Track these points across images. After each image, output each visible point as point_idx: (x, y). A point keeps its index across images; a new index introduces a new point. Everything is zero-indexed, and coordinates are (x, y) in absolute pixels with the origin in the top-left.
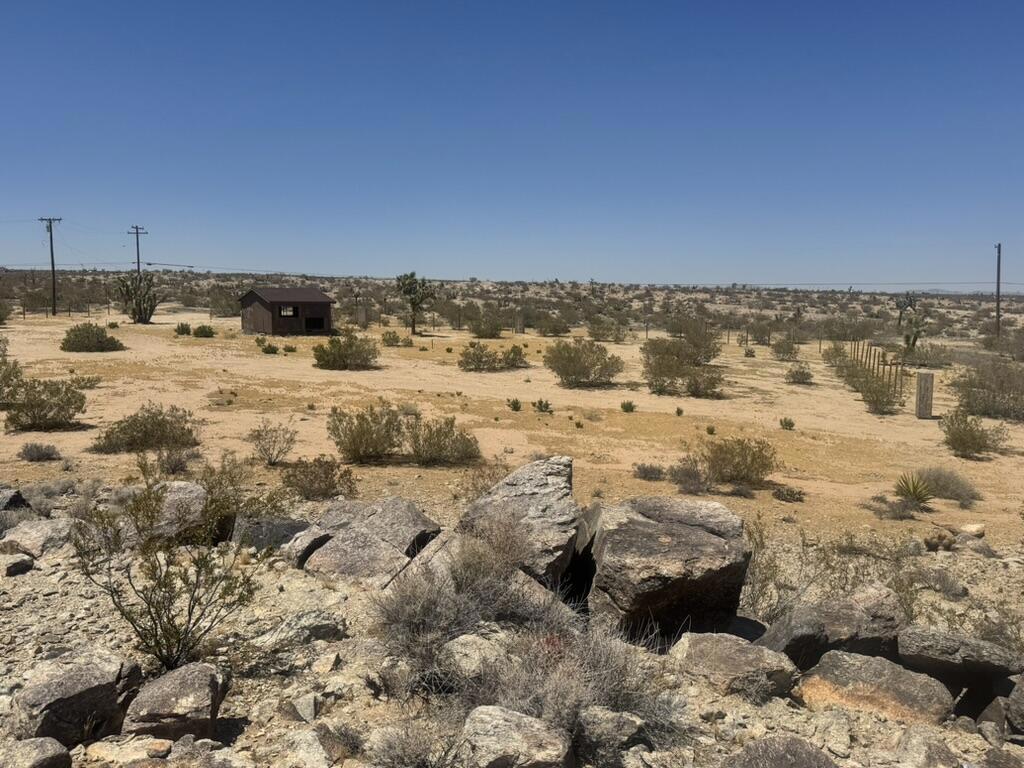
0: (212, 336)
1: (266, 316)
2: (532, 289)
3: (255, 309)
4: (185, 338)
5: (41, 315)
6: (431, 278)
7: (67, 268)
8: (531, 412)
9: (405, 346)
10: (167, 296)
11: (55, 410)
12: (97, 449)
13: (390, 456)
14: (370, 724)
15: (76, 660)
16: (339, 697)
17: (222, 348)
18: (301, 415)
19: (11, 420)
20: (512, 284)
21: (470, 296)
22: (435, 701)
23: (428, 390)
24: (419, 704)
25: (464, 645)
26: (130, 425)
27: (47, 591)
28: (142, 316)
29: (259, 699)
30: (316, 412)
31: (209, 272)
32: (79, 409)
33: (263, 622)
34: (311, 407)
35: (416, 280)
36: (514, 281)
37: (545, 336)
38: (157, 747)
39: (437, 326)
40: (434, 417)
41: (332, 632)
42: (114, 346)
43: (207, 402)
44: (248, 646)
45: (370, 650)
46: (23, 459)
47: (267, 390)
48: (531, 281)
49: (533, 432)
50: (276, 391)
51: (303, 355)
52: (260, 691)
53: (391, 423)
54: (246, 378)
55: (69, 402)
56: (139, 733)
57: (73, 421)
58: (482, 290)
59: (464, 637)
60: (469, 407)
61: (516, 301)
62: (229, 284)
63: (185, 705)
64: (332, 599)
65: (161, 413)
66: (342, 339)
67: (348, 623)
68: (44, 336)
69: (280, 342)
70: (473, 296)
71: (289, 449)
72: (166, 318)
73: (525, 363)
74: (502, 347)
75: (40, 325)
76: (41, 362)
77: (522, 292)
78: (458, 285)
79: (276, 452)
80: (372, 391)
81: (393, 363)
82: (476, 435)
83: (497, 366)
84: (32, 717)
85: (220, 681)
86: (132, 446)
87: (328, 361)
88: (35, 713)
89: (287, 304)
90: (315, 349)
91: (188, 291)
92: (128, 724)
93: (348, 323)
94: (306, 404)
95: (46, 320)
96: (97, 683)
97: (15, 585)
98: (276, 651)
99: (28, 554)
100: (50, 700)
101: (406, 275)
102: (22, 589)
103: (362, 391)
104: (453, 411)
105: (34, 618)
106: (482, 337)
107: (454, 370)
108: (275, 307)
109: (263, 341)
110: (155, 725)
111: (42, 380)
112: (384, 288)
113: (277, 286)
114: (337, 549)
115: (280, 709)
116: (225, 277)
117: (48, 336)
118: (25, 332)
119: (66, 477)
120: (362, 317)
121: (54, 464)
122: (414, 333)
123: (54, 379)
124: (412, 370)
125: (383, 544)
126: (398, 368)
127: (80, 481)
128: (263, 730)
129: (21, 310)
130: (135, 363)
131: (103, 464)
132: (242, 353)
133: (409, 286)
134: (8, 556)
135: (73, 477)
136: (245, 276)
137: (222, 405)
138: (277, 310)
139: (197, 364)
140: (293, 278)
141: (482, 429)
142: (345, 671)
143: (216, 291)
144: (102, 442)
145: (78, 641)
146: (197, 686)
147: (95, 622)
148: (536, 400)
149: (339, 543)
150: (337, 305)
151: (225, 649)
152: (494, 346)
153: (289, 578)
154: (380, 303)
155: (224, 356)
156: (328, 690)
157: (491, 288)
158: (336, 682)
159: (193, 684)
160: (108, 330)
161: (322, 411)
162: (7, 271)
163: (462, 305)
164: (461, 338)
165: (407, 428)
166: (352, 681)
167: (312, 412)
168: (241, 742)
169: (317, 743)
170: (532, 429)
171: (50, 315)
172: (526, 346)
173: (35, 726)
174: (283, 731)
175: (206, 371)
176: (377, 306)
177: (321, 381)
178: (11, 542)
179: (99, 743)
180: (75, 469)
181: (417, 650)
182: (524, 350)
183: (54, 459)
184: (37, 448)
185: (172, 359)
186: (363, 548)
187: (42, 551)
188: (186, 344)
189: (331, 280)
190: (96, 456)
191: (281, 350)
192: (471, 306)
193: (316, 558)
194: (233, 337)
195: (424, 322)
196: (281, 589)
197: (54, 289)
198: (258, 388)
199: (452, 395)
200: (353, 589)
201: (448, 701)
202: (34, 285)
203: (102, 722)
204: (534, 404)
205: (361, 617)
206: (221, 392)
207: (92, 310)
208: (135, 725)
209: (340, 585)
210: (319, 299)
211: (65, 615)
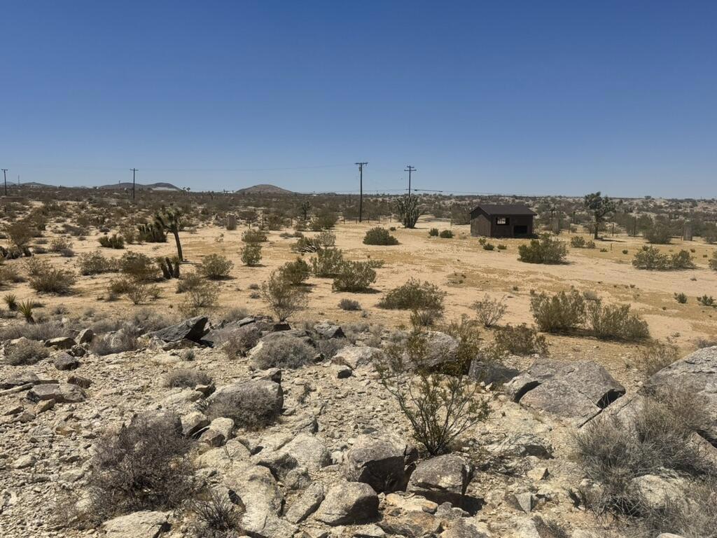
0: (451, 237)
1: (488, 224)
2: (700, 205)
3: (481, 219)
4: (435, 238)
5: (354, 222)
6: (612, 197)
7: (368, 193)
8: (696, 304)
9: (589, 248)
10: (425, 210)
11: (359, 279)
12: (381, 306)
13: (575, 329)
14: (572, 524)
15: (380, 437)
16: (548, 500)
17: (457, 245)
18: (509, 294)
19: (336, 284)
20: (682, 201)
21: (644, 210)
22: (623, 520)
23: (606, 281)
24: (610, 519)
25: (649, 482)
26: (401, 292)
27: (359, 390)
28: (410, 224)
29: (491, 488)
30: (519, 292)
31: (451, 195)
32: (372, 280)
33: (492, 435)
34: (516, 289)
35: (600, 199)
36: (684, 198)
37: (711, 244)
38: (429, 506)
39: (615, 233)
40: (612, 304)
41: (543, 452)
42: (392, 242)
43: (447, 280)
44: (483, 449)
45: (571, 471)
46: (341, 308)
47: (485, 275)
48: (699, 198)
49: (698, 322)
50: (492, 276)
51: (512, 252)
52: (492, 482)
53: (577, 305)
54: (472, 266)
55: (367, 275)
56: (417, 493)
57: (368, 287)
58: (655, 205)
59: (648, 476)
60: (641, 297)
61: (686, 215)
62: (463, 202)
63: (446, 481)
64: (540, 429)
65: (418, 286)
66: (541, 242)
67: (553, 447)
68: (354, 235)
69: (496, 242)
70: (647, 211)
71: (500, 316)
72: (423, 225)
73: (692, 265)
74: (671, 251)
75: (353, 227)
76: (352, 250)
77: (691, 207)
78: (635, 202)
79: (490, 318)
80: (561, 280)
81: (579, 260)
82: (647, 319)
83: (667, 266)
84: (357, 468)
85: (468, 470)
86: (402, 305)
87: (528, 256)
88: (359, 466)
89: (502, 216)
90: (520, 248)
91: (438, 207)
92: (410, 486)
93: (545, 229)
94: (512, 287)
95: (355, 225)
96: (393, 455)
97: (342, 384)
98: (502, 458)
99: (349, 366)
100: (367, 460)
101: (592, 194)
102: (346, 387)
103: (554, 280)
104: (626, 299)
105: (353, 406)
106: (654, 243)
107: (629, 268)
108: (493, 218)
109: (484, 241)
110: (427, 490)
111: (353, 261)
112: (573, 205)
113: (495, 204)
114: (543, 393)
115: (506, 498)
116: (462, 198)
117: (356, 235)
118: (344, 232)
119: (364, 321)
120: (556, 226)
121: (357, 313)
122: (596, 238)
123: (360, 261)
124: (593, 266)
125: (579, 395)
126: (582, 264)
127: (371, 325)
128: (495, 510)
129: (343, 218)
130: (405, 253)
131: (384, 315)
132: (470, 249)
133: (594, 203)
134: (338, 366)
135: (368, 322)
136: (475, 197)
137: (456, 283)
138: (495, 220)
139: (441, 256)
140: (507, 198)
141: (651, 316)
142: (552, 482)
143: (456, 207)
144: (385, 301)
145: (378, 425)
146: (453, 470)
147: (386, 415)
148: (701, 295)
149: (545, 389)
150: (537, 217)
151: (467, 448)
152: (664, 250)
153: (509, 408)
154: (570, 215)
155: (458, 250)
156: (540, 493)
157: (663, 204)
158: (545, 488)
159: (451, 468)
160: (390, 232)
161: (525, 292)
162: (336, 195)
163: (637, 217)
164: (636, 243)
165: (589, 309)
166: (557, 491)
167: (516, 292)
168: (480, 515)
169: (535, 529)
170: (697, 319)
171: (358, 222)
172: (693, 251)
173: (358, 474)
174: (509, 515)
175: (447, 260)
176: (568, 217)
177: (523, 271)
178: (340, 357)
179: (393, 494)
180: (369, 317)
181: (611, 479)
182: (691, 254)
183: (357, 310)
184: (348, 302)
185: (426, 252)
186: (564, 395)
187: (357, 366)
188: (435, 242)
189: (534, 199)
190: (380, 310)
191: (496, 248)
192: (645, 217)
193: (528, 397)
194: (465, 238)
195: (604, 230)
196: (504, 415)
197: (361, 206)
198: (480, 273)
199: (627, 287)
200: (556, 424)
201: (635, 522)
202: (350, 204)
203: (395, 481)
204: (699, 299)
205: (562, 446)
206: (456, 275)
207: (381, 219)
208: (414, 487)
209: (546, 419)
210: (525, 213)
211: (370, 407)
